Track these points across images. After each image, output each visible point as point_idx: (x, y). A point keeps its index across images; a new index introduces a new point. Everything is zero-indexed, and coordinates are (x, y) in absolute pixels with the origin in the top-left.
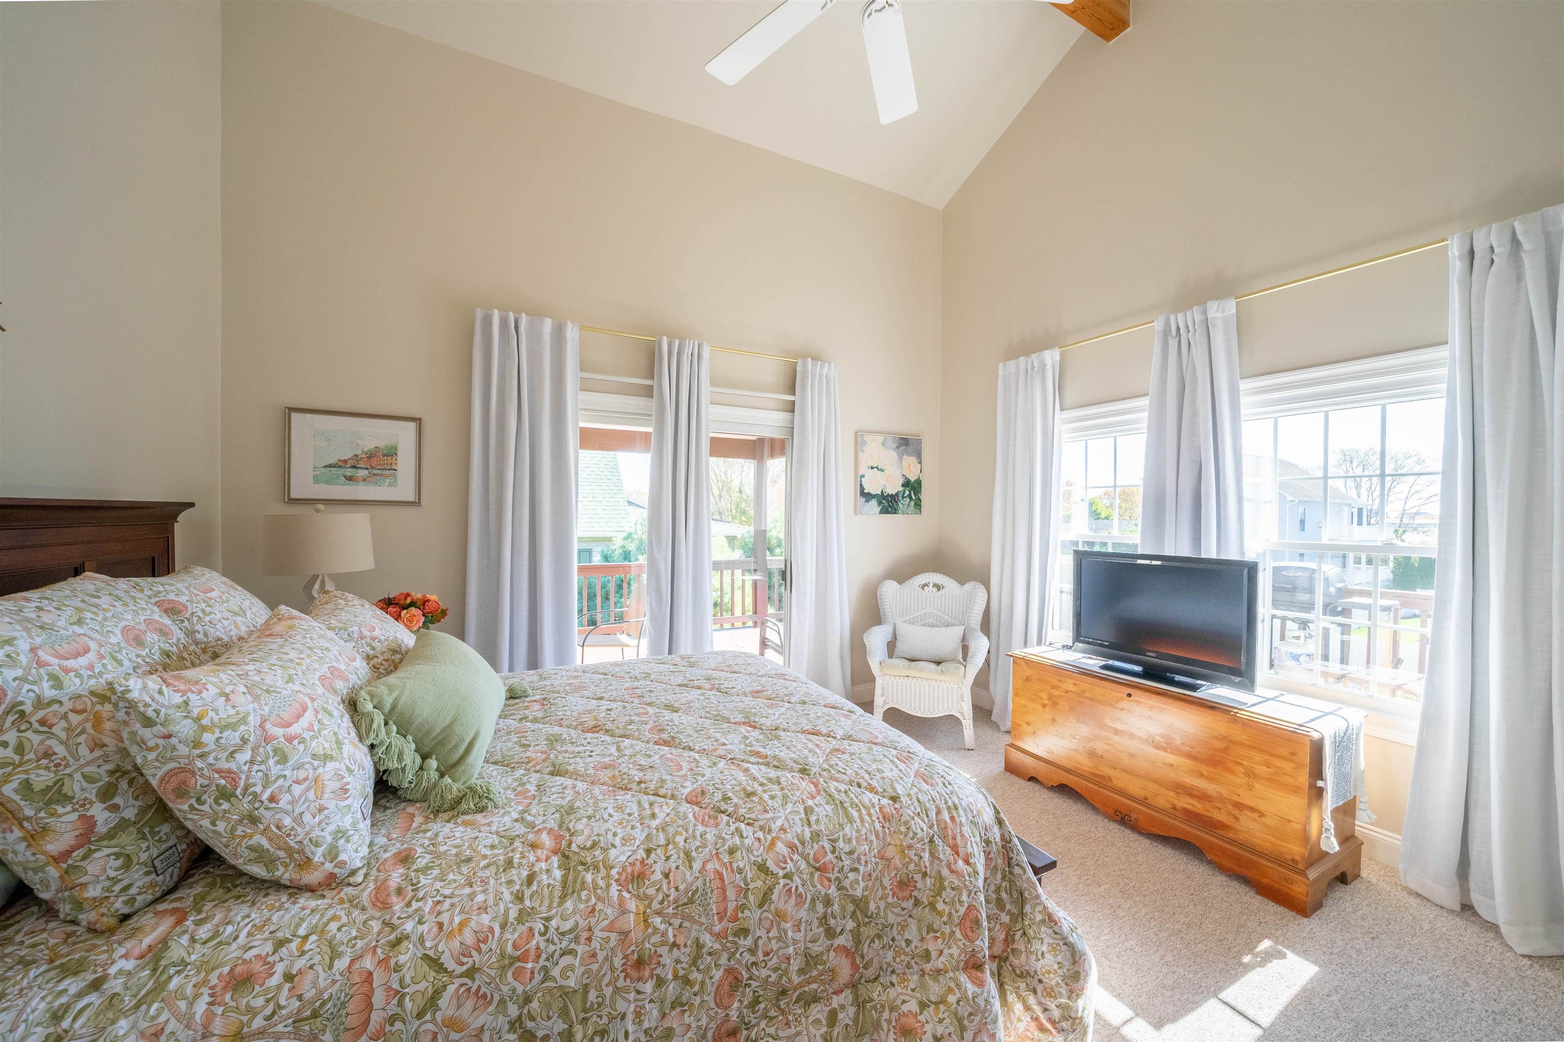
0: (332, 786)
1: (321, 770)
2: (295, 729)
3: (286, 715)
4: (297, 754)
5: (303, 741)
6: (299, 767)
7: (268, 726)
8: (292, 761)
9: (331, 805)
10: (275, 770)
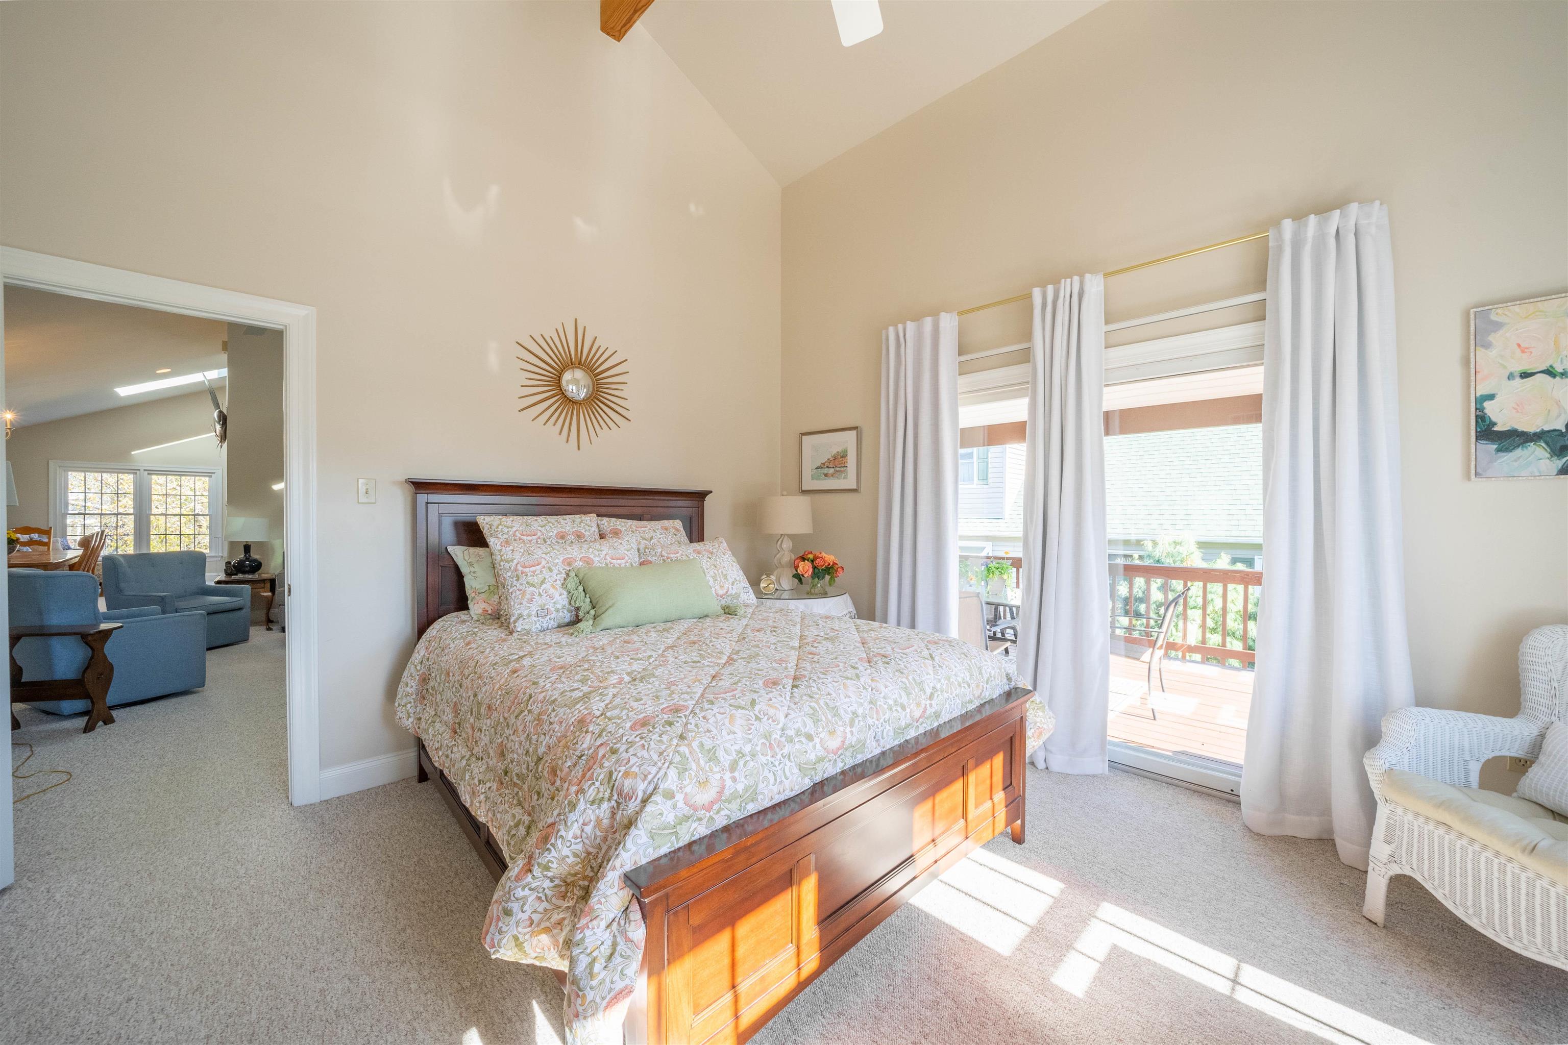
0: (528, 596)
1: (527, 589)
2: (527, 570)
3: (527, 564)
4: (523, 580)
5: (527, 575)
6: (521, 584)
7: (519, 565)
8: (521, 581)
9: (524, 603)
10: (515, 583)
